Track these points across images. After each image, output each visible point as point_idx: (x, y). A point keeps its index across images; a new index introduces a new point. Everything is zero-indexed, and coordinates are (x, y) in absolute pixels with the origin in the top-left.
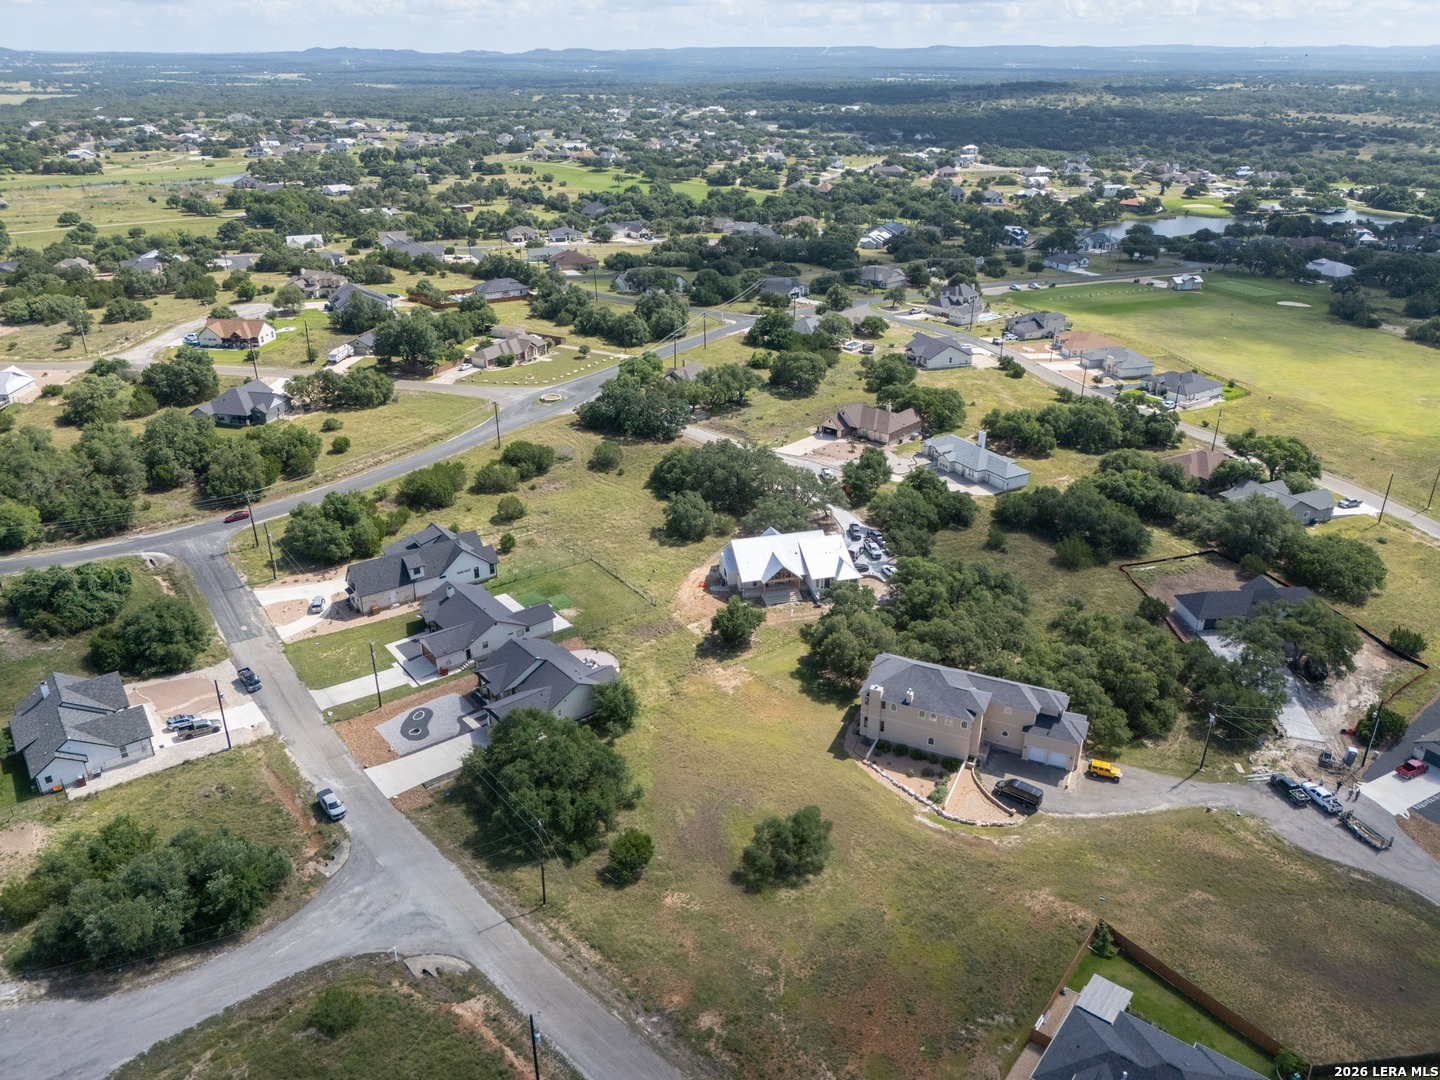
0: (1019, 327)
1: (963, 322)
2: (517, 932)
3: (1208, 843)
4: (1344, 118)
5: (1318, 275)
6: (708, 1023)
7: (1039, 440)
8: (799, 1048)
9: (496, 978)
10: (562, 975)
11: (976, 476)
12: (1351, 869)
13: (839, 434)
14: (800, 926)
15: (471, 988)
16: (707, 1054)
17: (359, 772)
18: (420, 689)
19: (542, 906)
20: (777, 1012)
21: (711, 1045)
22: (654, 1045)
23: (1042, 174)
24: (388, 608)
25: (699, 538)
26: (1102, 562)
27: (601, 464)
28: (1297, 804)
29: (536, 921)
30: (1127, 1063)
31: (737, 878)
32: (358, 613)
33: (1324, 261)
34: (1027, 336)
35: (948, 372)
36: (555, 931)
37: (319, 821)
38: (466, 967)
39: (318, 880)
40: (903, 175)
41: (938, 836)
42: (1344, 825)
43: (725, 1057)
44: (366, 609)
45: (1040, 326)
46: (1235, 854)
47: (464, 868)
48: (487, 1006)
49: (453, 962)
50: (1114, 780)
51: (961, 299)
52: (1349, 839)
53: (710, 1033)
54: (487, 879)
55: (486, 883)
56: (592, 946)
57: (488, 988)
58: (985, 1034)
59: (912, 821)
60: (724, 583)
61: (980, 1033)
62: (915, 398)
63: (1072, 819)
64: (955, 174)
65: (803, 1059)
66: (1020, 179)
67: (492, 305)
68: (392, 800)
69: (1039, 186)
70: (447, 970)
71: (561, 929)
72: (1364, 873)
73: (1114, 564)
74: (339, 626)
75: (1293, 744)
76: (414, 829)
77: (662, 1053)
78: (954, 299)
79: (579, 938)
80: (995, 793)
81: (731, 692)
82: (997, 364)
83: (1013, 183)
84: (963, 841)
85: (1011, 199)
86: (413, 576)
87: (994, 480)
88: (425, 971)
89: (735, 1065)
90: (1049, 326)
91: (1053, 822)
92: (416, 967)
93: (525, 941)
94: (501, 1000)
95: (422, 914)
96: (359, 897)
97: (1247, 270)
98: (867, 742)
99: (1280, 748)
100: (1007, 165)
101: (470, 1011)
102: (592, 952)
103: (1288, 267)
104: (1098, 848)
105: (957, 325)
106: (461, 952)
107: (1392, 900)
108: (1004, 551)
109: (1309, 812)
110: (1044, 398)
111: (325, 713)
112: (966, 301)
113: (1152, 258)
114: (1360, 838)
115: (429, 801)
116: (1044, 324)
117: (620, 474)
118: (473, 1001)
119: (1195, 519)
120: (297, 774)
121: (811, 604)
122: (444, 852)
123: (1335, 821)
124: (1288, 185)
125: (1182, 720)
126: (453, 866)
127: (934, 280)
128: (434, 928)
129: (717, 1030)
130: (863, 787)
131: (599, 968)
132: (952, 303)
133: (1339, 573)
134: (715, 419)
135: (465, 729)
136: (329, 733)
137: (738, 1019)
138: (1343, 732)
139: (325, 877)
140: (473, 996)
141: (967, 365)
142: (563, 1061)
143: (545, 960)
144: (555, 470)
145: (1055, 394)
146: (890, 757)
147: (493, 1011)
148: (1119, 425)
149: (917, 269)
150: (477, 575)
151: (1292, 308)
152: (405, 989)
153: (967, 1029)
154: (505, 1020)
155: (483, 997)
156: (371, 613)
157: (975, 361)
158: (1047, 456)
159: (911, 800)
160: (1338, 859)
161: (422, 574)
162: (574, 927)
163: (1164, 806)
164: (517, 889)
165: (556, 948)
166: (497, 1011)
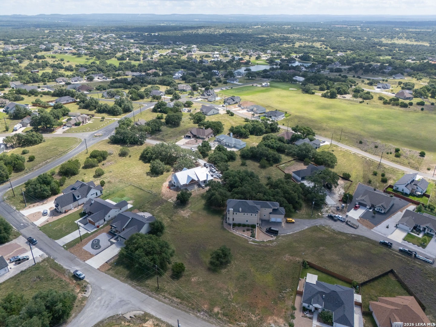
0: (228, 101)
1: (212, 100)
2: (154, 299)
3: (320, 235)
4: (289, 35)
5: (297, 81)
6: (217, 310)
7: (245, 133)
8: (242, 310)
9: (153, 313)
10: (172, 308)
11: (233, 145)
12: (352, 234)
13: (191, 137)
14: (231, 278)
15: (147, 318)
16: (219, 319)
17: (83, 263)
18: (92, 233)
19: (158, 290)
20: (233, 303)
21: (220, 316)
22: (205, 320)
23: (217, 54)
24: (70, 210)
25: (162, 173)
26: (272, 165)
27: (123, 154)
28: (335, 221)
29: (158, 294)
30: (324, 293)
31: (209, 269)
32: (61, 213)
33: (297, 77)
34: (231, 103)
35: (214, 116)
36: (164, 296)
37: (77, 281)
38: (143, 313)
39: (85, 299)
40: (178, 56)
41: (256, 246)
42: (347, 224)
43: (225, 318)
44: (63, 211)
45: (234, 100)
46: (326, 236)
47: (130, 284)
48: (153, 322)
49: (138, 312)
50: (293, 223)
51: (210, 94)
52: (349, 227)
53: (218, 313)
54: (138, 286)
55: (138, 287)
56: (177, 298)
57: (152, 317)
58: (286, 295)
59: (249, 244)
60: (175, 186)
61: (285, 295)
62: (210, 125)
63: (287, 235)
64: (193, 55)
65: (245, 313)
66: (211, 55)
67: (65, 106)
68: (98, 269)
69: (217, 58)
70: (137, 315)
71: (166, 295)
72: (355, 235)
73: (274, 165)
74: (55, 218)
75: (330, 206)
76: (109, 276)
77: (208, 321)
78: (208, 94)
79: (172, 296)
80: (266, 232)
81: (188, 217)
82: (226, 112)
83: (210, 57)
84: (263, 246)
85: (210, 62)
86: (77, 198)
87: (237, 146)
88: (130, 317)
89: (228, 319)
90: (236, 100)
91: (283, 236)
92: (127, 316)
93: (157, 301)
94: (157, 319)
95: (123, 301)
96: (100, 300)
97: (279, 80)
98: (230, 224)
99: (327, 207)
100: (206, 52)
101: (149, 325)
102: (177, 299)
103: (289, 79)
104: (295, 241)
105: (211, 102)
106: (139, 309)
107: (362, 240)
108: (246, 166)
109: (338, 222)
110: (241, 121)
111: (63, 247)
112: (211, 94)
113: (255, 78)
114: (351, 226)
115: (110, 267)
116: (235, 100)
117: (130, 156)
118: (148, 322)
119: (291, 151)
120: (62, 268)
121: (201, 188)
122: (121, 281)
123: (345, 223)
124: (281, 55)
125: (304, 205)
126: (126, 285)
127: (199, 88)
128: (128, 304)
129: (220, 312)
130: (233, 237)
131: (181, 303)
132: (208, 95)
133: (327, 161)
134: (153, 136)
135: (112, 243)
136: (67, 253)
137: (224, 307)
138: (339, 201)
139: (86, 297)
140: (148, 320)
141: (218, 113)
143: (165, 305)
144: (109, 158)
145: (244, 120)
146: (237, 227)
147: (156, 323)
148: (264, 127)
149: (195, 85)
150: (97, 195)
151: (293, 90)
152: (127, 324)
153: (281, 295)
154: (160, 324)
155: (151, 320)
156: (66, 212)
157: (220, 112)
158: (248, 138)
159: (246, 238)
160: (348, 232)
161: (80, 197)
162: (169, 294)
163: (307, 227)
164: (148, 287)
165: (167, 301)
166: (157, 323)
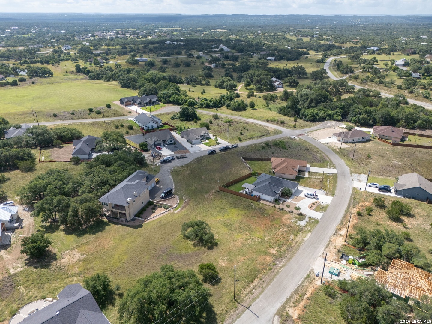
2: (253, 304)
3: (185, 173)
6: (275, 251)
8: (275, 234)
9: (278, 306)
10: (270, 286)
14: (229, 235)
15: (285, 314)
16: (285, 251)
20: (264, 239)
21: (282, 250)
22: (288, 261)
31: (210, 248)
36: (247, 294)
38: (277, 317)
41: (184, 209)
42: (178, 158)
43: (285, 247)
46: (188, 171)
48: (291, 307)
53: (278, 251)
57: (283, 307)
59: (177, 213)
63: (175, 189)
77: (290, 259)
79: (249, 286)
84: (186, 205)
91: (176, 192)
93: (257, 300)
94: (287, 302)
98: (134, 220)
101: (294, 313)
102: (254, 282)
104: (187, 187)
106: (270, 320)
140: (287, 313)
142: (304, 281)
143: (265, 292)
147: (292, 305)
153: (257, 209)
154: (294, 300)
155: (288, 309)
159: (167, 213)
162: (244, 288)
163: (170, 176)
164: (227, 311)
165: (256, 292)
166: (292, 303)
